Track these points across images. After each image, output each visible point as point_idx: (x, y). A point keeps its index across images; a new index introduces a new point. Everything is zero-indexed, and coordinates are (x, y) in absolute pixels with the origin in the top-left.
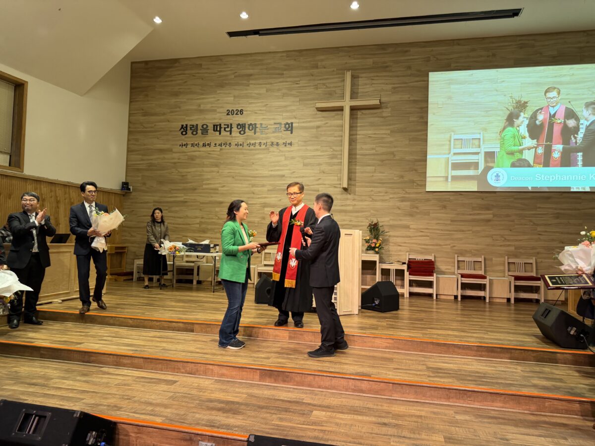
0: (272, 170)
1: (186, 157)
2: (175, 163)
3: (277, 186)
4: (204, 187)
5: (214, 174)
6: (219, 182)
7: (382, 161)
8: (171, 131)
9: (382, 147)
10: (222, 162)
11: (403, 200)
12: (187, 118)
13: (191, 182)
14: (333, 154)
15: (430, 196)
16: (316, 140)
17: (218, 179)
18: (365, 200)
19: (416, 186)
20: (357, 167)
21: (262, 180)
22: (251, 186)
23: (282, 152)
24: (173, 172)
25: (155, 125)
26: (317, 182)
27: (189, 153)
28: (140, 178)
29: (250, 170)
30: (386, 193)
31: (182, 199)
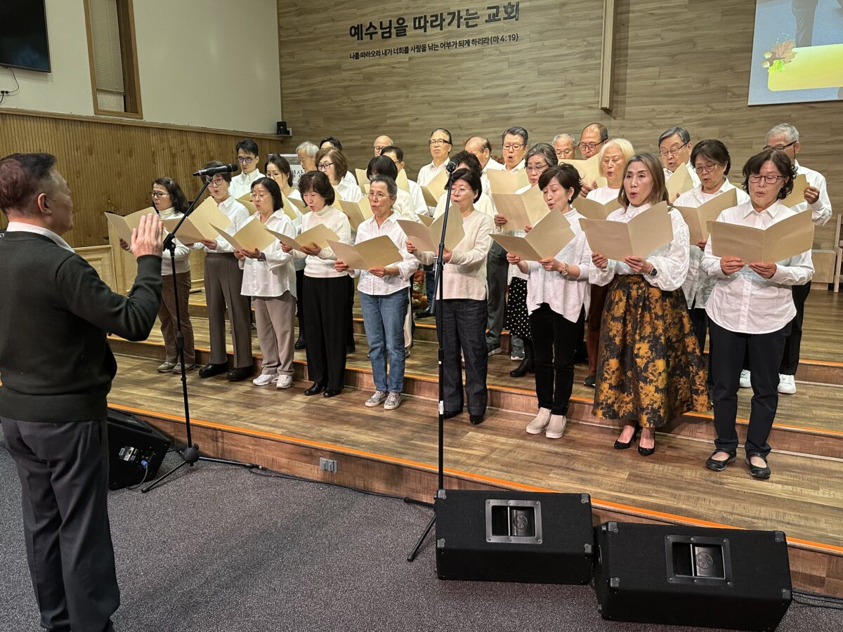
0: (488, 87)
1: (362, 75)
2: (345, 87)
3: (497, 113)
4: (389, 122)
5: (402, 100)
6: (409, 113)
7: (672, 56)
8: (337, 36)
9: (673, 30)
10: (413, 80)
11: (707, 123)
12: (359, 12)
13: (370, 116)
14: (587, 51)
15: (755, 114)
16: (560, 27)
17: (407, 107)
18: (641, 128)
19: (730, 98)
20: (628, 71)
21: (474, 105)
22: (456, 116)
23: (504, 54)
24: (344, 103)
25: (315, 29)
26: (562, 102)
27: (363, 70)
28: (301, 115)
29: (454, 89)
30: (677, 112)
31: (359, 144)
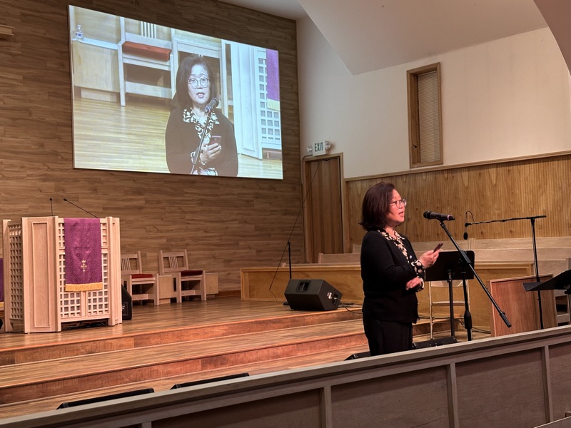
9: (12, 98)
11: (45, 178)
